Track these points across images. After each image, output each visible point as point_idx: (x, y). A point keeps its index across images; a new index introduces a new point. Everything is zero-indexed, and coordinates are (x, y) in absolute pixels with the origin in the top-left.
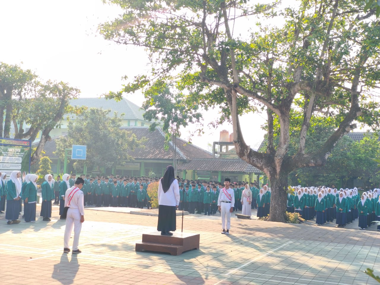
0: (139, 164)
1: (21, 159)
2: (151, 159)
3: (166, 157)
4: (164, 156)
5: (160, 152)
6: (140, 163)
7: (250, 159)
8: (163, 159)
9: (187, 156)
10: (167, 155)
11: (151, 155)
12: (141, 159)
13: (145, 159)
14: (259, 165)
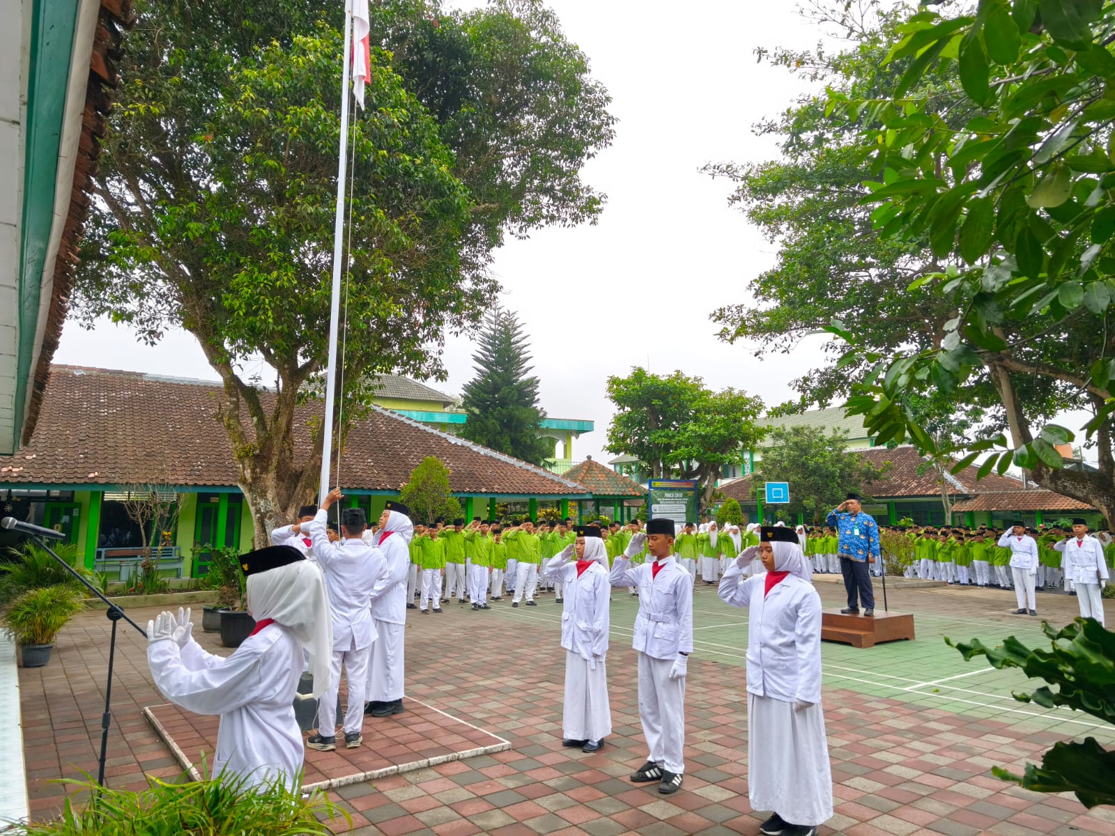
0: (885, 506)
1: (684, 506)
2: (903, 497)
3: (931, 492)
4: (927, 491)
5: (919, 485)
6: (888, 504)
7: (1056, 484)
8: (924, 496)
9: (970, 488)
10: (932, 488)
11: (903, 491)
12: (886, 497)
13: (892, 497)
14: (1079, 494)
